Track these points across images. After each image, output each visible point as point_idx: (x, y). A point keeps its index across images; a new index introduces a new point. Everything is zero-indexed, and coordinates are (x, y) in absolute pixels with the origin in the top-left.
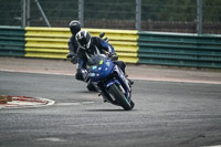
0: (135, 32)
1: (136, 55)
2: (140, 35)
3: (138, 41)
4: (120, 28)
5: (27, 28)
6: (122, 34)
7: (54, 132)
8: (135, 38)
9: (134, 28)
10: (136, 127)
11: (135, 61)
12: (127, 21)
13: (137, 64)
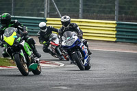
0: (115, 22)
1: (114, 36)
2: (118, 24)
3: (116, 27)
4: (105, 19)
5: (47, 19)
6: (106, 23)
7: (64, 83)
8: (115, 26)
9: (114, 20)
10: (114, 80)
11: (114, 40)
12: (109, 15)
13: (115, 42)
